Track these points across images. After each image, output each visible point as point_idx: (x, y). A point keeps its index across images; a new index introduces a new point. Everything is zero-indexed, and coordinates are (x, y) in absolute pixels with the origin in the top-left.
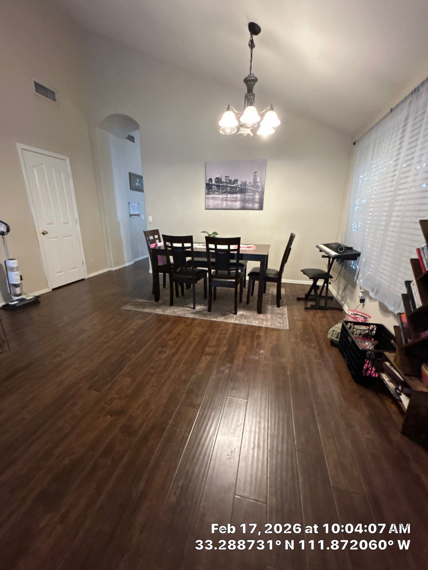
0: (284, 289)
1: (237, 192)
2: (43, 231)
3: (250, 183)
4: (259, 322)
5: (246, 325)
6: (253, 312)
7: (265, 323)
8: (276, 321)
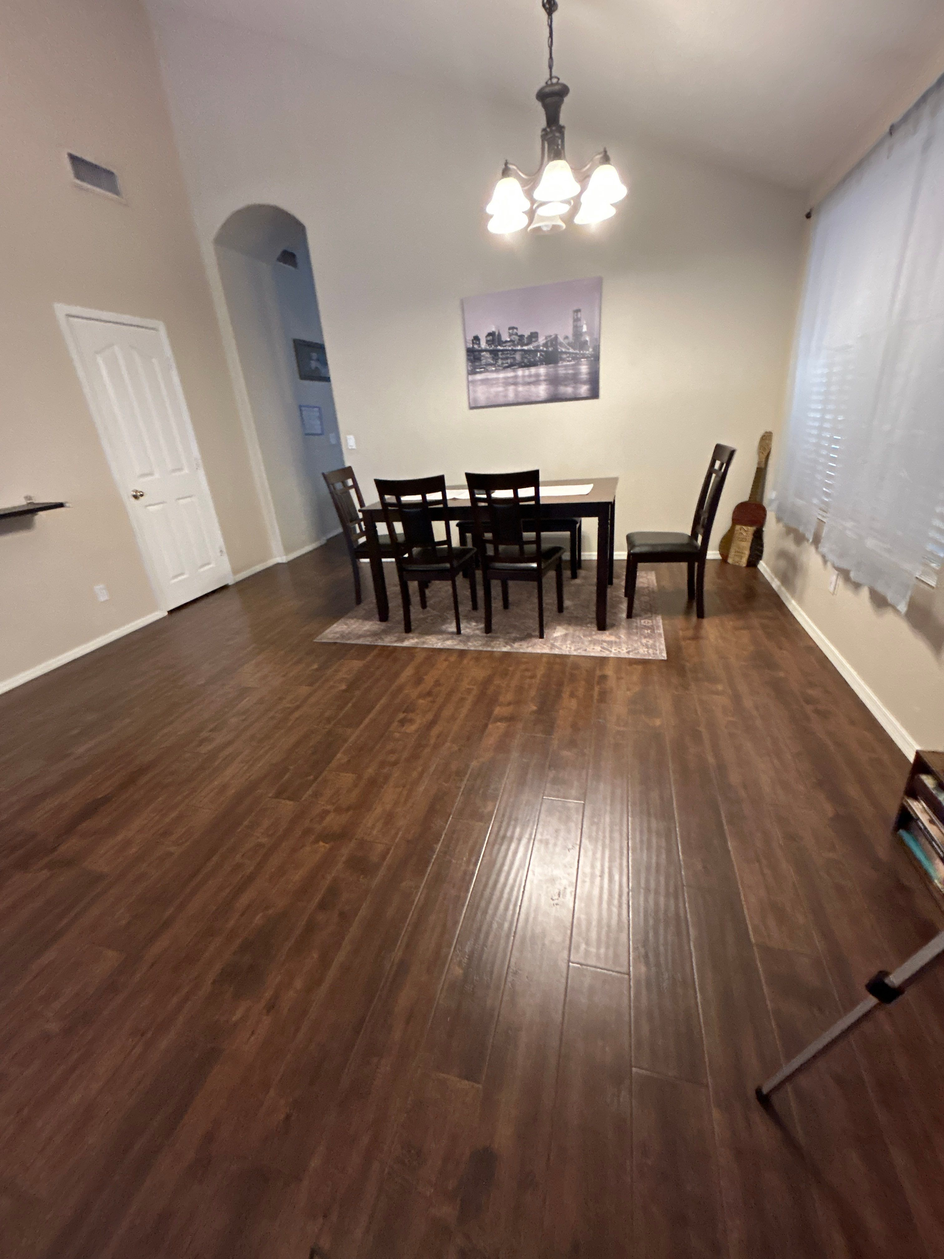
1: (538, 361)
2: (134, 491)
3: (566, 338)
4: (601, 647)
5: (575, 656)
6: (588, 627)
7: (615, 650)
8: (639, 644)
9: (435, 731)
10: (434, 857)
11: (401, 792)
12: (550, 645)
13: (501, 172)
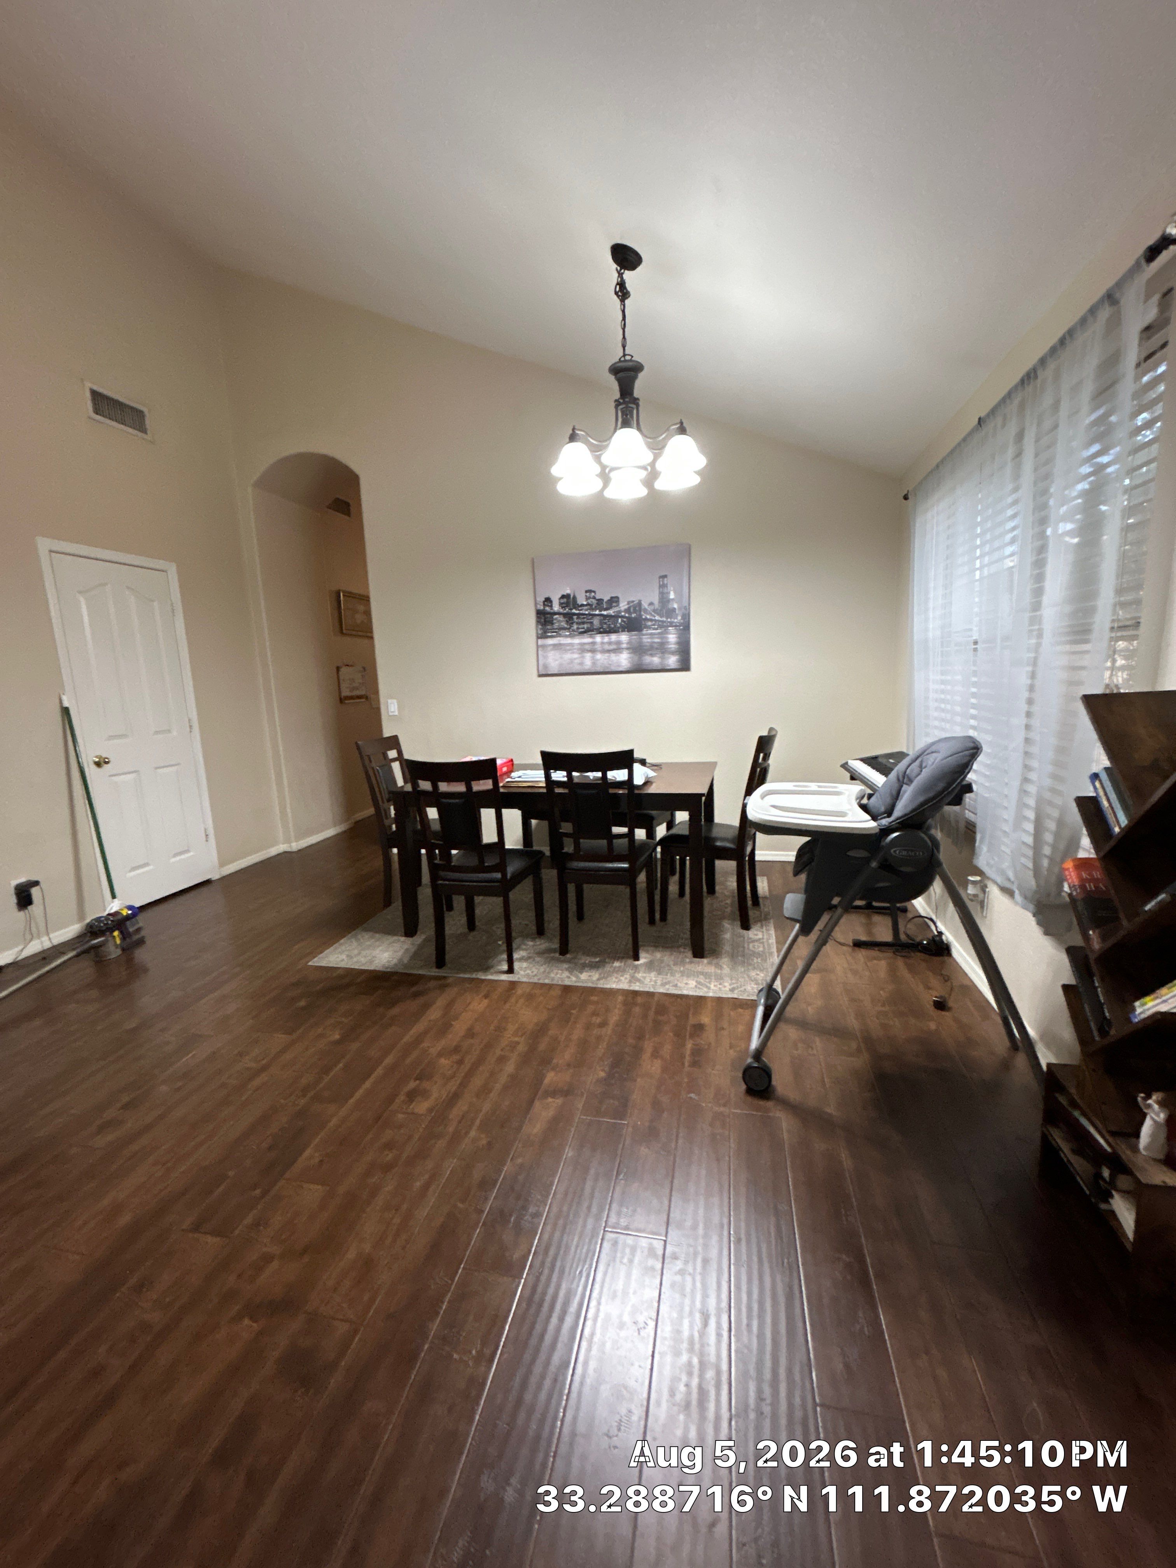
0: (765, 878)
1: (619, 628)
2: (96, 757)
3: (651, 604)
4: (699, 983)
5: (660, 994)
6: (680, 952)
7: (715, 986)
8: (745, 976)
9: (455, 1113)
10: (426, 1347)
11: (392, 1219)
12: (628, 976)
13: (568, 435)
